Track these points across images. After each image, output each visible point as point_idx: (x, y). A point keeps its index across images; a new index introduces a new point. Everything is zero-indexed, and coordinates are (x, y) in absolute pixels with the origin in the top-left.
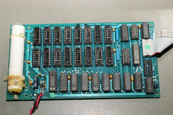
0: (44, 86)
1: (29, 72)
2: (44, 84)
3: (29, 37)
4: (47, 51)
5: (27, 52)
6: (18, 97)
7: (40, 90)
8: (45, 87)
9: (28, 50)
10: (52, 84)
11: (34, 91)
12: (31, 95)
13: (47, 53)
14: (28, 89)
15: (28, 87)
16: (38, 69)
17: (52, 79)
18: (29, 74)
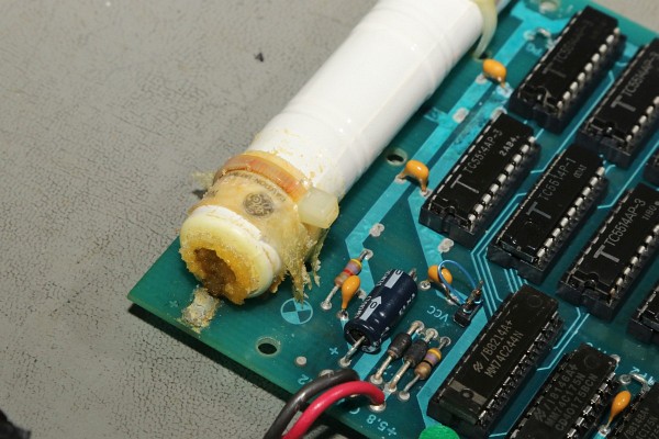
0: (421, 359)
1: (376, 230)
2: (428, 347)
3: (517, 50)
4: (582, 168)
5: (442, 116)
6: (213, 322)
7: (379, 365)
8: (423, 369)
9: (458, 114)
10: (486, 365)
11: (334, 351)
12: (302, 361)
13: (569, 176)
14: (303, 315)
15: (317, 307)
16: (446, 244)
17: (507, 338)
18: (370, 242)
